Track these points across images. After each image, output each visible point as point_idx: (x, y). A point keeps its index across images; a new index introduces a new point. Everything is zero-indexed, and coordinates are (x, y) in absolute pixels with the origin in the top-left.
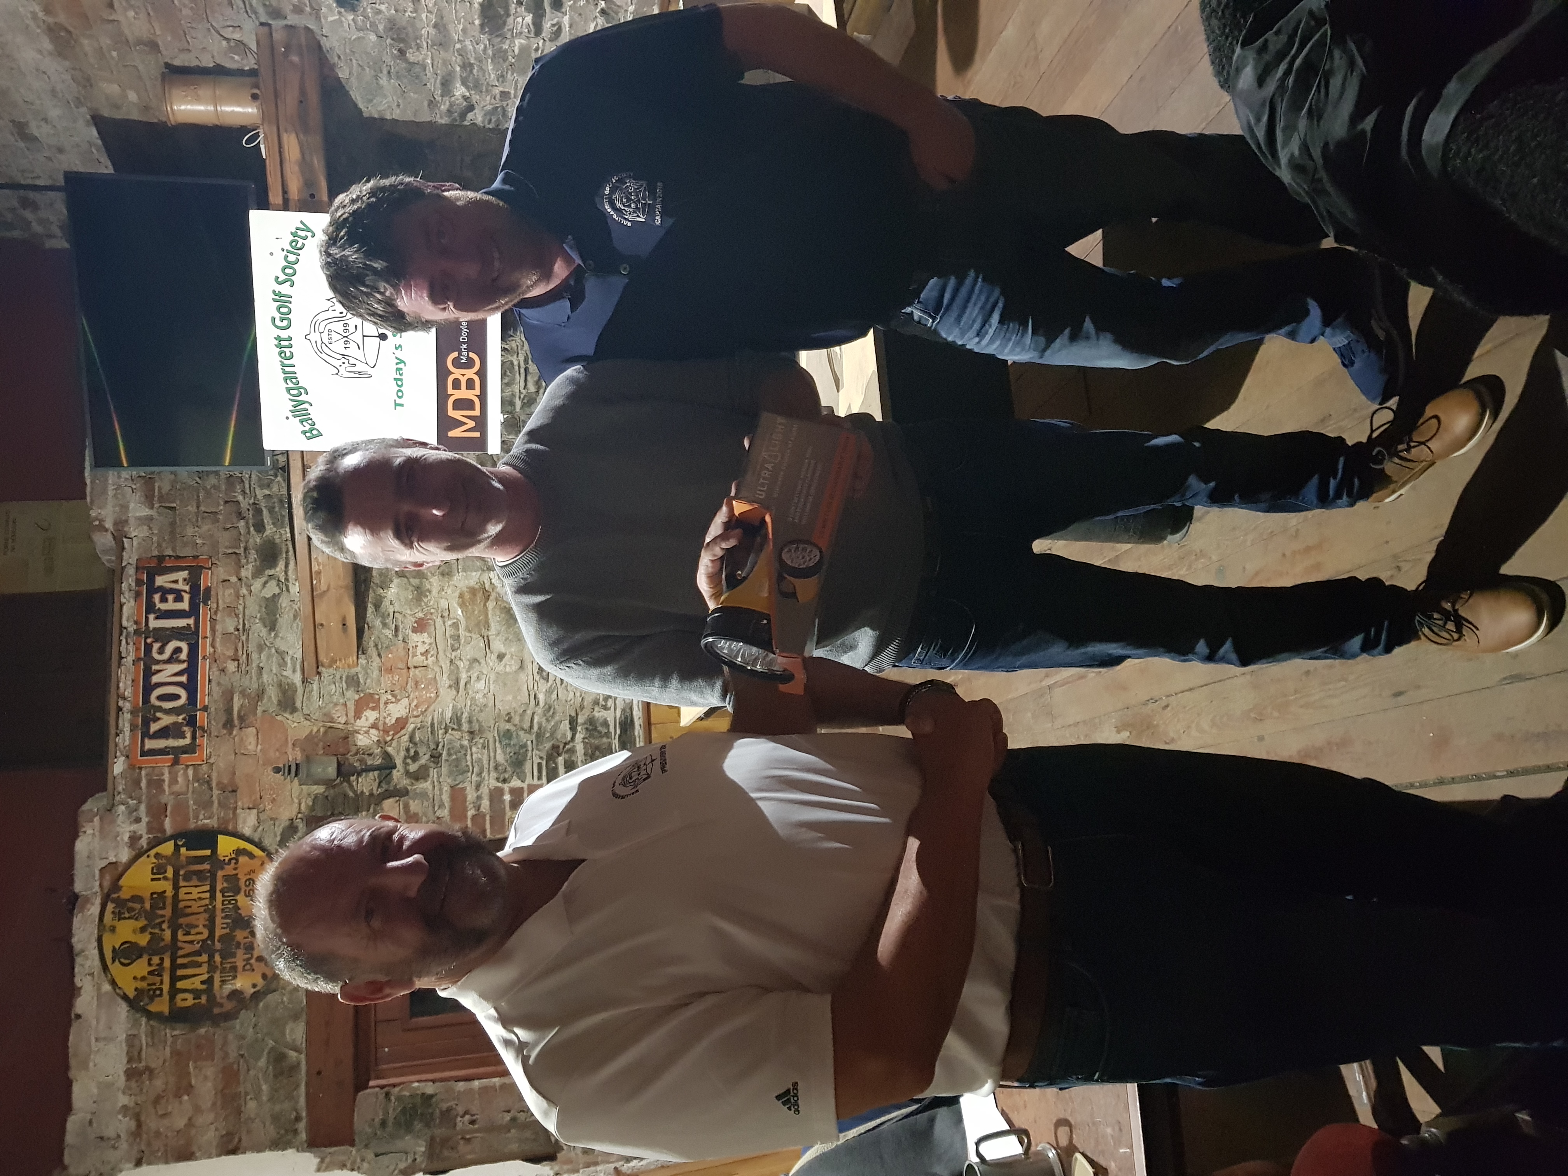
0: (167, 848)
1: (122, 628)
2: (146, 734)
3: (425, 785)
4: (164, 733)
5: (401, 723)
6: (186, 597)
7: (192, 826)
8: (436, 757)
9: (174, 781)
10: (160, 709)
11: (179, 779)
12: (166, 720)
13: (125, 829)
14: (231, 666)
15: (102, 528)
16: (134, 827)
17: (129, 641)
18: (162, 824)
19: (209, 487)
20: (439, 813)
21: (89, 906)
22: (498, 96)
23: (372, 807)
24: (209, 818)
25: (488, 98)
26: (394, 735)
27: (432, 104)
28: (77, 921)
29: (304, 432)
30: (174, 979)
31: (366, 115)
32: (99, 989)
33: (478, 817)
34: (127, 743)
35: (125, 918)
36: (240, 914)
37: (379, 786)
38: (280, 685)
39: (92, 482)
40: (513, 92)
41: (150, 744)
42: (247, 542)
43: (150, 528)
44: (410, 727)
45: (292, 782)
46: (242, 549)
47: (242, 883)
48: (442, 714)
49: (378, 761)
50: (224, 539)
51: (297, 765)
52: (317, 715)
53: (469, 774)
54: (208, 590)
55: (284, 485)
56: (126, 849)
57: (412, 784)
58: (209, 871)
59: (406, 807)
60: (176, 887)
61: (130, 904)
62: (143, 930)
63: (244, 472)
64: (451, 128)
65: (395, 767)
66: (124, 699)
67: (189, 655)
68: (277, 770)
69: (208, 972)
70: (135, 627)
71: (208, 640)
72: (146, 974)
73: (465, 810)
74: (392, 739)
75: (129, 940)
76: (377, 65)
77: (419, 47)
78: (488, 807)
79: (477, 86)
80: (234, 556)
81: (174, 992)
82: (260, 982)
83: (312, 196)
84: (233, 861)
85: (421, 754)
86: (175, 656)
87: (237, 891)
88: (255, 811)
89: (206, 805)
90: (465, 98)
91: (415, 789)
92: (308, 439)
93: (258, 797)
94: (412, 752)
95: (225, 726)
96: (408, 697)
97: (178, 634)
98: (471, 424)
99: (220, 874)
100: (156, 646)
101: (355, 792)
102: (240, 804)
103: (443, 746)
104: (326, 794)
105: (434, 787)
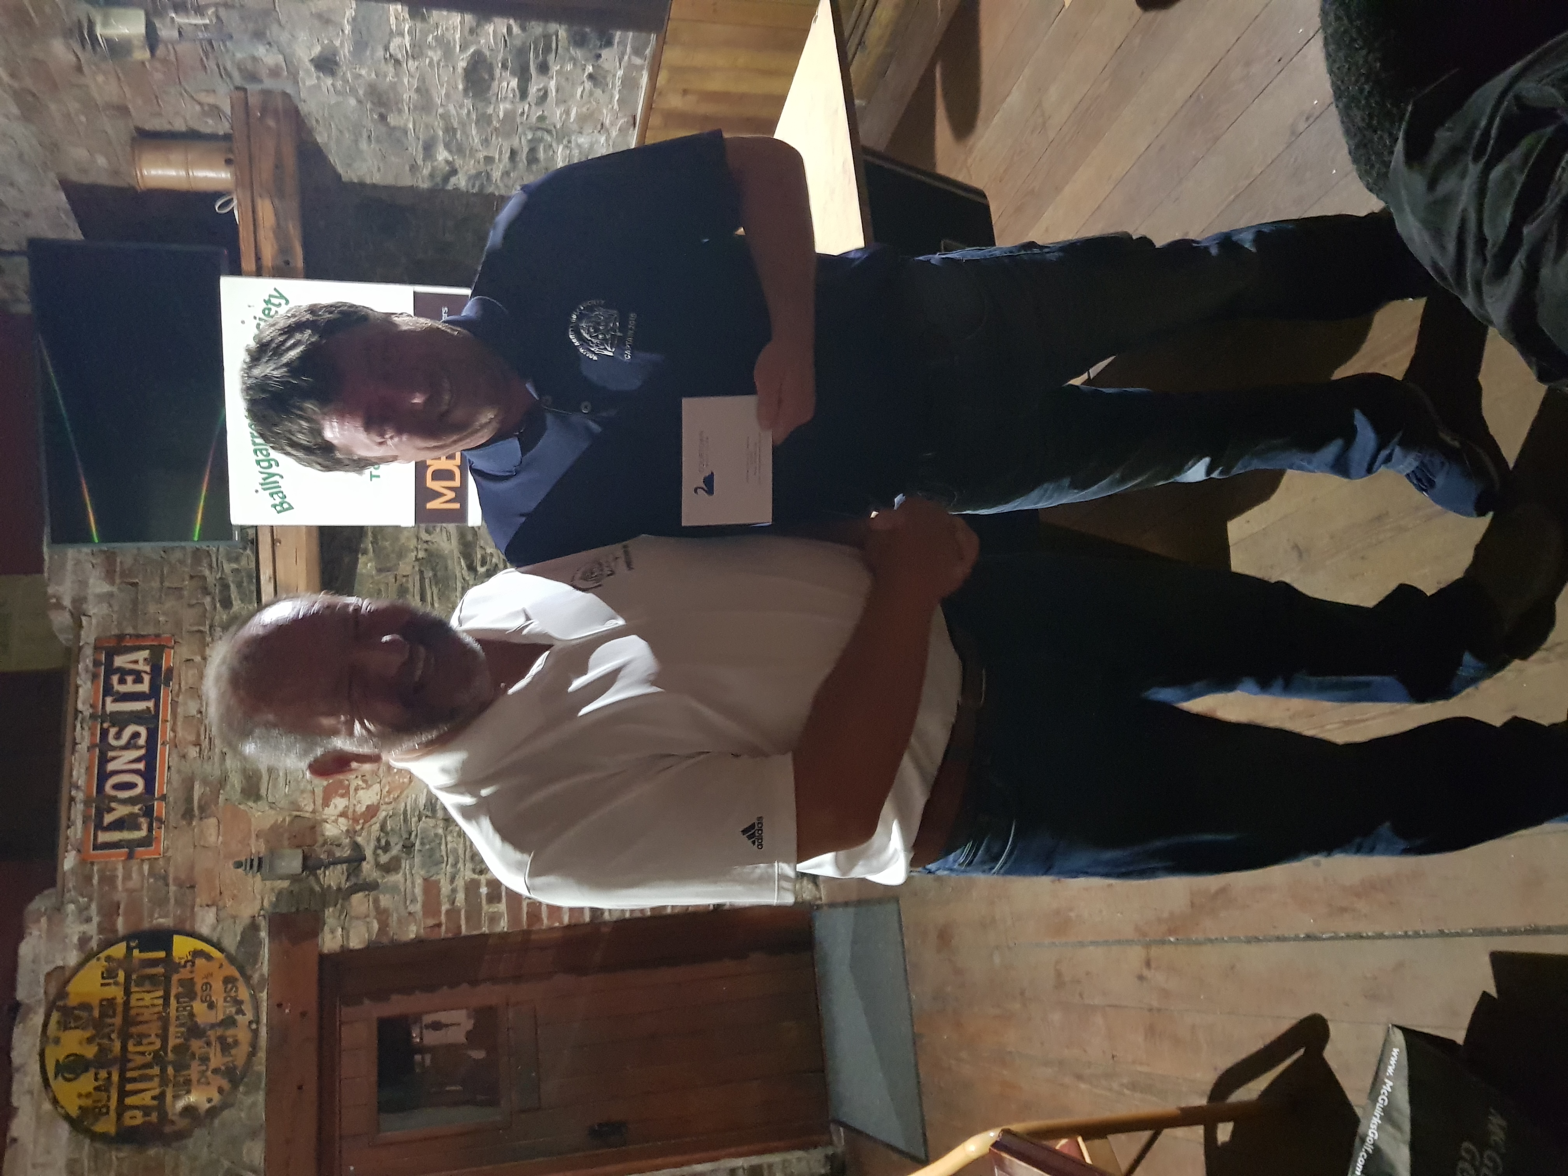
0: (119, 950)
1: (77, 712)
2: (99, 826)
3: (396, 878)
4: (119, 825)
5: (372, 811)
6: (147, 678)
7: (146, 925)
8: (408, 848)
9: (127, 877)
10: (114, 799)
11: (135, 875)
12: (121, 811)
13: (74, 930)
14: (193, 752)
15: (59, 606)
16: (84, 927)
17: (85, 726)
18: (114, 924)
19: (173, 562)
20: (411, 908)
21: (31, 1016)
22: (482, 160)
23: (340, 901)
24: (166, 916)
25: (472, 162)
26: (364, 824)
27: (414, 168)
28: (17, 1031)
29: (274, 506)
30: (123, 1094)
31: (345, 178)
32: (39, 1107)
33: (453, 913)
34: (79, 835)
35: (71, 1028)
36: (196, 1023)
37: (347, 880)
38: (244, 771)
39: (51, 558)
40: (497, 157)
41: (103, 837)
42: (212, 619)
43: (110, 606)
44: (382, 814)
45: (254, 877)
46: (208, 627)
47: (198, 988)
48: (415, 800)
49: (347, 853)
50: (189, 616)
51: (260, 859)
52: (283, 803)
53: (444, 865)
54: (170, 670)
55: (254, 559)
56: (75, 952)
57: (383, 877)
58: (163, 975)
59: (376, 901)
60: (127, 992)
61: (76, 1012)
62: (90, 1040)
63: (212, 547)
64: (433, 192)
65: (364, 859)
66: (78, 788)
67: (147, 742)
68: (238, 865)
69: (161, 1086)
70: (91, 711)
71: (168, 724)
72: (90, 1089)
73: (439, 904)
74: (362, 828)
75: (74, 1052)
76: (356, 129)
77: (400, 111)
78: (463, 901)
79: (460, 150)
80: (198, 635)
81: (122, 1108)
82: (216, 1097)
83: (287, 263)
84: (189, 964)
85: (392, 844)
86: (132, 741)
87: (192, 996)
88: (214, 909)
89: (160, 902)
90: (447, 162)
91: (386, 883)
92: (279, 512)
93: (218, 894)
94: (383, 842)
95: (184, 816)
96: (380, 782)
97: (136, 718)
98: (451, 495)
99: (175, 978)
100: (113, 731)
101: (321, 886)
102: (198, 900)
103: (417, 835)
104: (292, 888)
105: (406, 880)
